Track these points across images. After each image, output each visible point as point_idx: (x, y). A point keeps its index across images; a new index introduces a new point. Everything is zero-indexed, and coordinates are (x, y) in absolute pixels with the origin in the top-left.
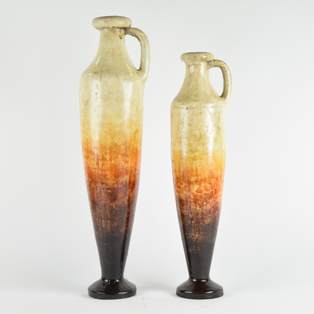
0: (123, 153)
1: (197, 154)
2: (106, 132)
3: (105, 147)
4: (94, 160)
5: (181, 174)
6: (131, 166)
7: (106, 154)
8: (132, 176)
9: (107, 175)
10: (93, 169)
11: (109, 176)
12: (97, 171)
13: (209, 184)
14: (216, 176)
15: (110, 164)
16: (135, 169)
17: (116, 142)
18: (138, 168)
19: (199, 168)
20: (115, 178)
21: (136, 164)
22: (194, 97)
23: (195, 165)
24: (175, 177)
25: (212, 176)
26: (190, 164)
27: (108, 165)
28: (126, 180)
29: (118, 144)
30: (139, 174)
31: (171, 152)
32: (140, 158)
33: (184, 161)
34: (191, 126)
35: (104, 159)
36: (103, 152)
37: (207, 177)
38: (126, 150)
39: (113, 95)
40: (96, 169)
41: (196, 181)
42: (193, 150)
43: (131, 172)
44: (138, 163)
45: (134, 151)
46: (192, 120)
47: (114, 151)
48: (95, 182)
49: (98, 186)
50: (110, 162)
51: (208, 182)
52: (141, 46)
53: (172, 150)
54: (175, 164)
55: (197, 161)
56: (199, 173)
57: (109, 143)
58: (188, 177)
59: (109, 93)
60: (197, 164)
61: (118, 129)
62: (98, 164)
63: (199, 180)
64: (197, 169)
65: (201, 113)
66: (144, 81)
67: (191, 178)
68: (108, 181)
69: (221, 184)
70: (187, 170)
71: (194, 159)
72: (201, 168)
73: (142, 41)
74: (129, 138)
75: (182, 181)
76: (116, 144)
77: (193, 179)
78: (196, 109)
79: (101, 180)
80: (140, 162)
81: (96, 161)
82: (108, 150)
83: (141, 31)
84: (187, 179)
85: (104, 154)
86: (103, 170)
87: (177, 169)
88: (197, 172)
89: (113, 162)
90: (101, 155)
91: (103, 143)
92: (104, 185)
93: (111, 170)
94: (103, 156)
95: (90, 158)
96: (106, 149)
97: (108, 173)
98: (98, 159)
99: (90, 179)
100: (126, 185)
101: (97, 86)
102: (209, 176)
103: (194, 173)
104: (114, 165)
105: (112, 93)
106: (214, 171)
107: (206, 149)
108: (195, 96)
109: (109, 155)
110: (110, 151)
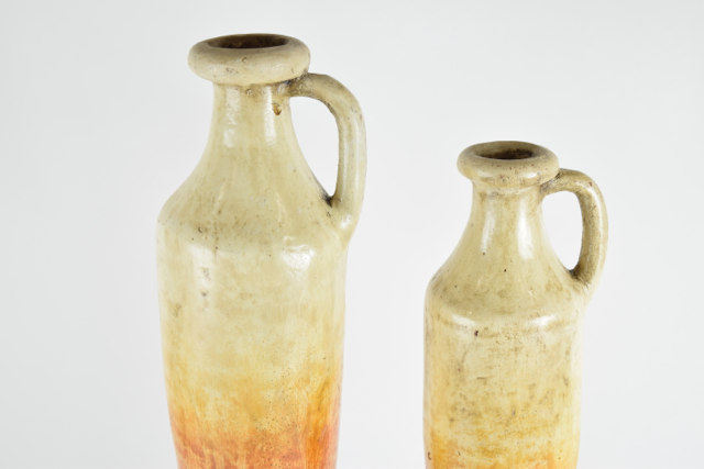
0: (285, 452)
1: (501, 460)
2: (236, 403)
3: (232, 441)
7: (236, 458)
17: (265, 426)
21: (323, 464)
22: (498, 298)
29: (272, 431)
34: (485, 384)
36: (227, 454)
38: (295, 443)
39: (254, 302)
42: (490, 448)
45: (319, 436)
46: (490, 368)
47: (261, 451)
52: (340, 131)
57: (243, 430)
59: (243, 296)
61: (270, 395)
65: (516, 350)
66: (347, 236)
73: (342, 119)
74: (302, 412)
76: (264, 432)
78: (502, 339)
82: (241, 447)
83: (340, 87)
85: (231, 457)
90: (223, 459)
91: (226, 430)
94: (227, 461)
96: (236, 446)
101: (205, 271)
105: (251, 295)
108: (502, 294)
109: (244, 461)
110: (248, 449)
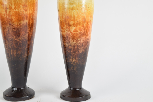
0: (24, 4)
1: (74, 6)
4: (4, 9)
5: (64, 19)
6: (29, 13)
7: (12, 4)
8: (31, 20)
9: (13, 19)
10: (3, 15)
11: (14, 20)
12: (6, 16)
13: (82, 26)
14: (87, 21)
15: (15, 11)
16: (33, 16)
18: (35, 15)
19: (75, 16)
20: (19, 21)
21: (33, 12)
23: (73, 13)
24: (60, 21)
25: (84, 21)
26: (70, 12)
27: (13, 12)
28: (26, 23)
30: (36, 19)
31: (58, 4)
32: (37, 8)
33: (66, 10)
35: (10, 8)
36: (9, 3)
37: (81, 21)
38: (26, 2)
40: (5, 15)
41: (74, 24)
42: (72, 3)
43: (30, 17)
44: (35, 11)
45: (32, 3)
47: (17, 3)
48: (5, 24)
49: (7, 27)
50: (14, 10)
51: (81, 25)
53: (58, 2)
54: (60, 12)
55: (75, 10)
56: (76, 19)
58: (68, 21)
60: (74, 12)
62: (6, 11)
63: (75, 23)
64: (74, 16)
67: (70, 22)
68: (14, 23)
69: (90, 27)
70: (68, 17)
71: (73, 9)
72: (77, 15)
75: (64, 24)
77: (72, 23)
79: (9, 22)
80: (36, 11)
81: (5, 9)
82: (13, 1)
84: (67, 23)
86: (10, 16)
87: (61, 16)
88: (74, 18)
89: (17, 10)
90: (8, 5)
92: (11, 26)
93: (15, 16)
94: (9, 6)
95: (1, 7)
97: (13, 18)
98: (6, 8)
99: (1, 22)
100: (27, 26)
102: (82, 21)
103: (72, 19)
104: (18, 12)
106: (86, 18)
107: (81, 2)
109: (14, 5)
110: (14, 2)
